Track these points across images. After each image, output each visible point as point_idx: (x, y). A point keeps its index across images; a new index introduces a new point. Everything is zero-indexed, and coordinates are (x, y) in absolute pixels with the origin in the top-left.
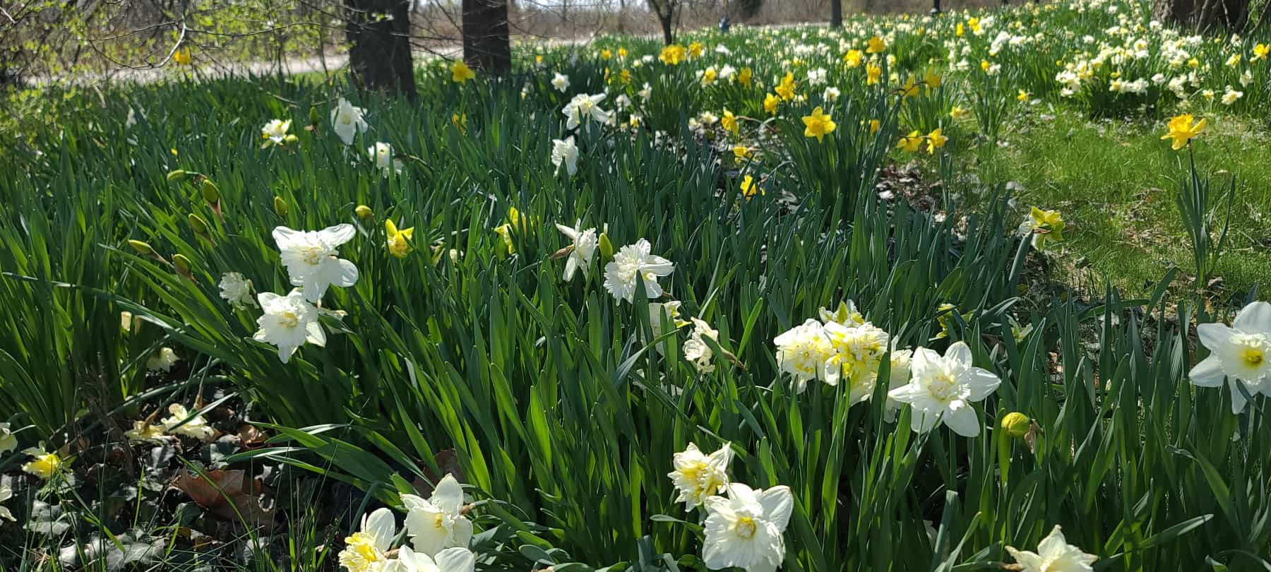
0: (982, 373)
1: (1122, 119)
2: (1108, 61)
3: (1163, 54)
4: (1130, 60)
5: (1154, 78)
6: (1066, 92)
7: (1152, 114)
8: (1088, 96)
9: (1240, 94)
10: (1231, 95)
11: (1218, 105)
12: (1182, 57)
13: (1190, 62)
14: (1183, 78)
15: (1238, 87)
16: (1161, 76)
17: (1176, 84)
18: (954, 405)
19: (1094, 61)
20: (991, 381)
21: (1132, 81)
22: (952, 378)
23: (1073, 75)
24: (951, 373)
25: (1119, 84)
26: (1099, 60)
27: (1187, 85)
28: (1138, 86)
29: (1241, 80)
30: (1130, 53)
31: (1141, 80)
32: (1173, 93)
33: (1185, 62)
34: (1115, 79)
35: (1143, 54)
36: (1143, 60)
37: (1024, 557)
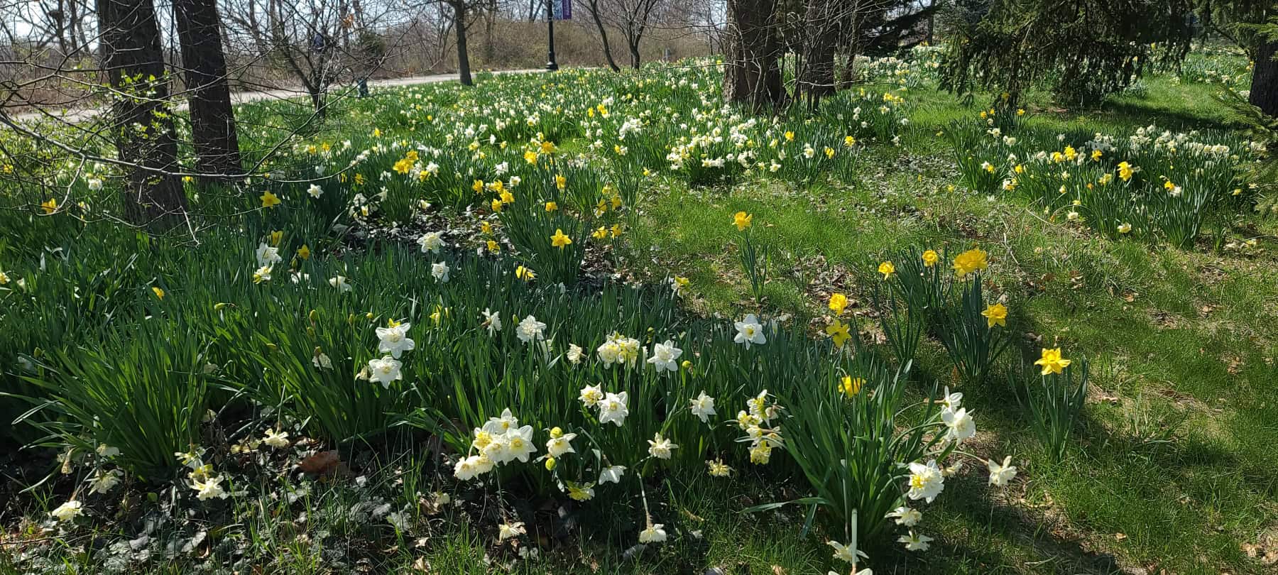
0: (676, 349)
1: (712, 187)
2: (698, 146)
3: (732, 137)
4: (712, 144)
5: (728, 157)
6: (674, 167)
7: (729, 182)
8: (688, 170)
9: (779, 166)
10: (775, 167)
11: (769, 174)
12: (743, 139)
13: (749, 143)
14: (745, 153)
15: (778, 161)
16: (731, 155)
17: (741, 158)
18: (670, 361)
19: (689, 146)
20: (680, 352)
21: (714, 159)
23: (677, 156)
24: (668, 351)
25: (708, 162)
26: (692, 145)
27: (747, 158)
28: (718, 162)
29: (780, 156)
30: (710, 139)
31: (720, 158)
32: (740, 164)
33: (745, 143)
34: (705, 159)
35: (719, 139)
36: (720, 143)
37: (694, 402)
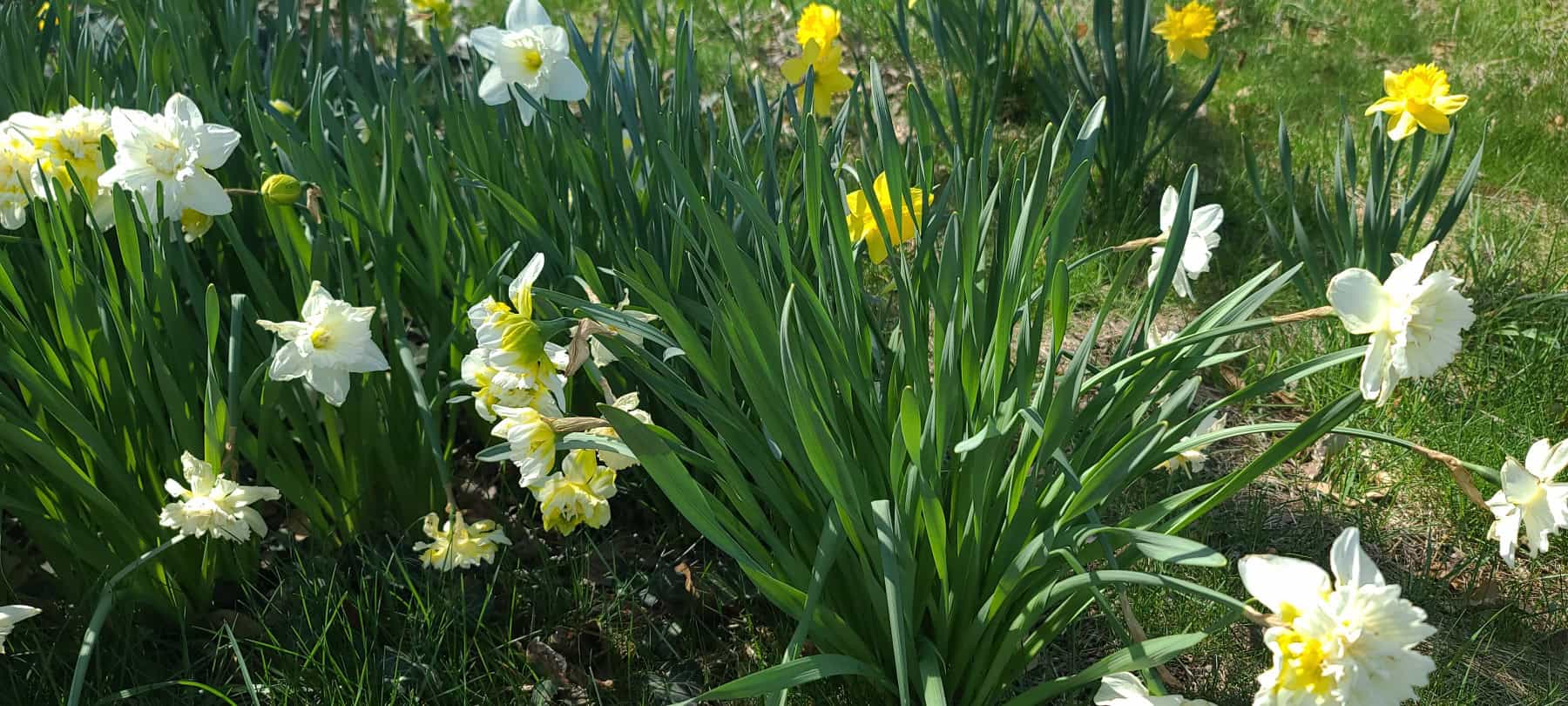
0: (214, 129)
18: (185, 175)
20: (228, 137)
22: (176, 143)
24: (173, 136)
37: (284, 328)
